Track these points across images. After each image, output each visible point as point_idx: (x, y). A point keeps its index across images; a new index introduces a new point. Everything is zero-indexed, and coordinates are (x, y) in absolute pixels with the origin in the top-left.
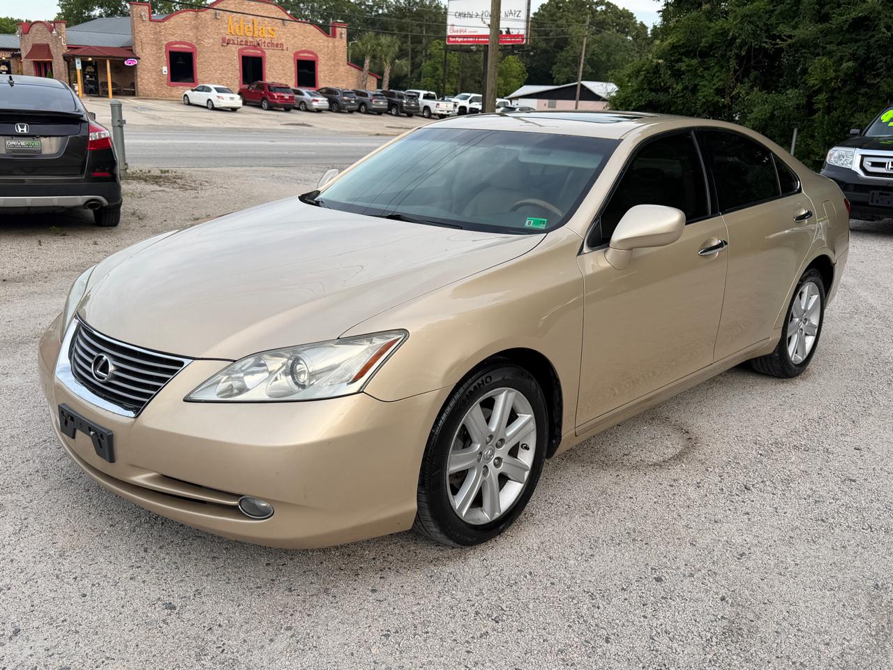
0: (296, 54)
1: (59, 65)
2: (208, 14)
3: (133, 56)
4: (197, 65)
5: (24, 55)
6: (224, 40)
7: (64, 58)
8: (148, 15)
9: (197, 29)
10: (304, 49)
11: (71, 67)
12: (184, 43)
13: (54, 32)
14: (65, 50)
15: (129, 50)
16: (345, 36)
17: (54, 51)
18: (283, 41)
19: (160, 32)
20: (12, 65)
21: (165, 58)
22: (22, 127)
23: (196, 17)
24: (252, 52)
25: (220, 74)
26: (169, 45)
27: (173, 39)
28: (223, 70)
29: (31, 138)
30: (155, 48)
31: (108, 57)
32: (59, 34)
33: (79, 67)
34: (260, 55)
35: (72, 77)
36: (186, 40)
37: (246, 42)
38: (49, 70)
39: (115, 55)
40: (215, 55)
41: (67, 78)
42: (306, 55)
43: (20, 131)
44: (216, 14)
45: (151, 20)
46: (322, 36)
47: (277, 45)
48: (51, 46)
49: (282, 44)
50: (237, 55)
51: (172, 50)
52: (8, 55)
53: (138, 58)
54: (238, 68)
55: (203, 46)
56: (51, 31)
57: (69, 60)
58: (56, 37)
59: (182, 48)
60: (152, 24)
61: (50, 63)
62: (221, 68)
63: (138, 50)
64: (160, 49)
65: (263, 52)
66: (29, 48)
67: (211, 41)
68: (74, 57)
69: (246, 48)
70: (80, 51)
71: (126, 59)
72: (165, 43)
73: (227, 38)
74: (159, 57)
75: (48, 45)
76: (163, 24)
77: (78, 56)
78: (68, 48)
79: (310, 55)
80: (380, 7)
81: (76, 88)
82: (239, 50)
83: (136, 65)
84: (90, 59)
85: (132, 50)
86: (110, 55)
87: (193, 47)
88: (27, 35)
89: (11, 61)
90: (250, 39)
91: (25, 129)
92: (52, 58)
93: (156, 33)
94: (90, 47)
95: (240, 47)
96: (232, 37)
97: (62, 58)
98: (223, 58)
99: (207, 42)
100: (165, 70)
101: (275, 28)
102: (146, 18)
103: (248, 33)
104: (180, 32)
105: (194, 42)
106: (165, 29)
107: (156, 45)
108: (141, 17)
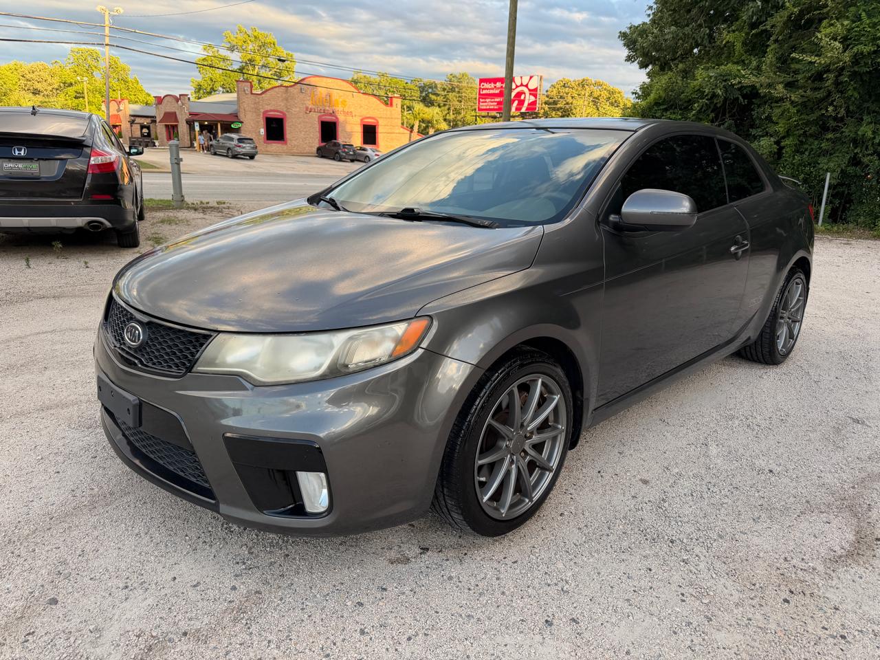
0: (362, 120)
1: (183, 128)
2: (295, 89)
3: (237, 120)
4: (287, 128)
5: (158, 121)
6: (307, 108)
7: (187, 122)
8: (249, 90)
9: (287, 100)
10: (368, 116)
11: (192, 128)
12: (277, 111)
13: (180, 102)
14: (188, 116)
15: (235, 115)
16: (399, 106)
17: (179, 117)
18: (352, 110)
19: (259, 102)
20: (151, 129)
21: (262, 123)
22: (20, 150)
23: (287, 91)
24: (328, 118)
25: (304, 134)
26: (267, 111)
27: (268, 108)
28: (306, 132)
29: (29, 161)
30: (255, 114)
31: (219, 121)
32: (183, 104)
33: (197, 128)
34: (334, 121)
35: (192, 137)
36: (279, 108)
37: (324, 110)
38: (176, 131)
39: (224, 120)
40: (301, 119)
41: (189, 137)
42: (370, 120)
43: (17, 154)
44: (301, 89)
45: (252, 94)
46: (382, 106)
47: (347, 113)
48: (177, 113)
49: (351, 112)
50: (317, 120)
51: (268, 116)
52: (149, 120)
53: (242, 122)
54: (318, 130)
55: (291, 113)
56: (178, 101)
57: (190, 123)
58: (181, 106)
59: (275, 115)
60: (253, 97)
61: (176, 126)
62: (305, 130)
63: (242, 117)
64: (259, 115)
65: (337, 118)
66: (162, 116)
67: (298, 109)
68: (194, 121)
69: (323, 115)
70: (198, 116)
71: (233, 123)
72: (262, 111)
73: (310, 107)
74: (258, 122)
75: (175, 113)
76: (261, 96)
77: (196, 121)
78: (190, 114)
79: (373, 121)
80: (430, 88)
81: (195, 145)
82: (319, 116)
83: (240, 128)
84: (206, 123)
85: (237, 116)
86: (220, 119)
87: (284, 114)
88: (160, 106)
89: (151, 125)
90: (327, 108)
91: (22, 153)
92: (178, 122)
93: (255, 103)
94: (206, 114)
95: (319, 114)
96: (314, 107)
97: (185, 122)
98: (307, 122)
99: (295, 110)
100: (263, 131)
101: (347, 100)
102: (248, 92)
103: (326, 104)
104: (273, 103)
105: (285, 110)
106: (263, 100)
107: (255, 112)
108: (244, 91)
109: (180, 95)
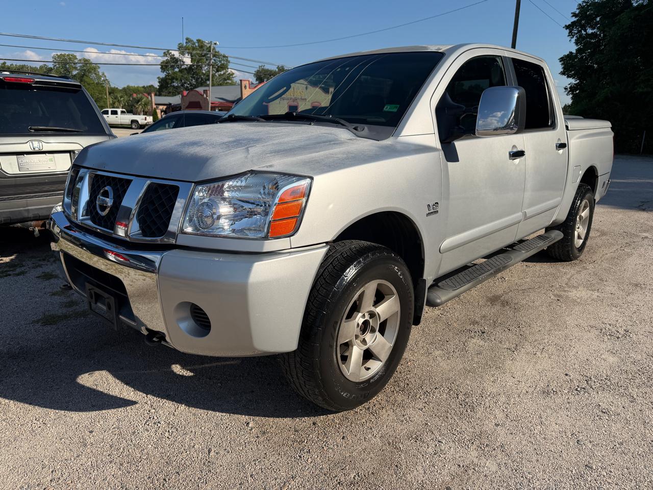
0: (312, 104)
5: (184, 107)
8: (248, 86)
10: (315, 101)
13: (205, 96)
16: (332, 92)
17: (203, 105)
18: (306, 97)
24: (293, 103)
32: (207, 97)
42: (316, 104)
45: (249, 88)
46: (323, 93)
47: (304, 99)
49: (306, 99)
50: (287, 105)
56: (202, 95)
60: (250, 90)
65: (298, 103)
66: (187, 104)
69: (291, 102)
70: (217, 104)
75: (199, 102)
77: (216, 107)
88: (186, 97)
90: (292, 96)
95: (288, 101)
98: (281, 106)
101: (303, 90)
108: (245, 87)
109: (204, 91)
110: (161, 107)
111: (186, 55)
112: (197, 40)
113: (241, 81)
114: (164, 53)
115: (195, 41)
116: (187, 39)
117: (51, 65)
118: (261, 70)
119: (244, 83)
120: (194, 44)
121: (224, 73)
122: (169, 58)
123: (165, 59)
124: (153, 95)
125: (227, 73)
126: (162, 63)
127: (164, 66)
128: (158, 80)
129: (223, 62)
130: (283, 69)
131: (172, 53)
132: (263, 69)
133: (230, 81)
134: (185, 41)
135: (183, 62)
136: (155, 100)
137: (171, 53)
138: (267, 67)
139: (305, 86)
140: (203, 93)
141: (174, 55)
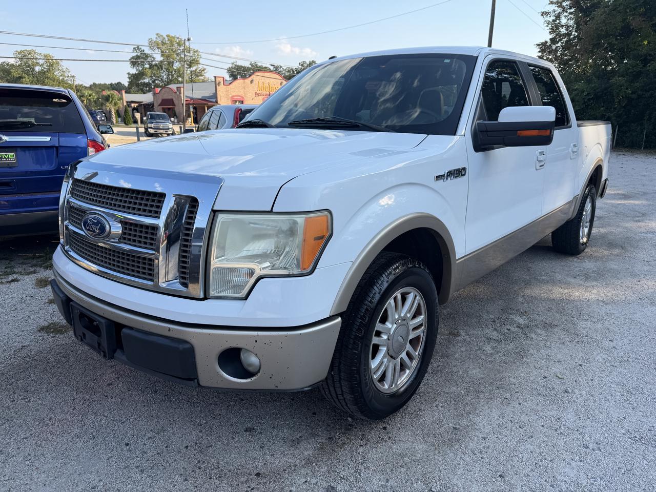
1: (179, 110)
2: (249, 81)
6: (255, 93)
9: (244, 88)
12: (239, 96)
13: (178, 93)
17: (176, 102)
19: (228, 91)
23: (244, 82)
26: (234, 96)
27: (234, 94)
30: (226, 99)
32: (180, 94)
36: (240, 94)
37: (266, 94)
45: (224, 85)
48: (174, 100)
50: (262, 101)
51: (234, 100)
55: (248, 95)
58: (178, 95)
59: (238, 98)
60: (225, 87)
63: (218, 101)
64: (228, 99)
66: (160, 101)
67: (251, 94)
68: (189, 105)
70: (192, 101)
72: (230, 96)
73: (258, 92)
75: (172, 100)
76: (229, 87)
78: (186, 100)
86: (206, 103)
87: (243, 98)
88: (158, 94)
90: (268, 93)
92: (175, 105)
93: (226, 91)
95: (263, 97)
96: (260, 92)
97: (181, 106)
102: (222, 83)
103: (267, 90)
104: (237, 90)
105: (243, 95)
106: (231, 89)
107: (226, 97)
108: (219, 83)
109: (177, 88)
110: (133, 105)
111: (156, 51)
112: (167, 36)
113: (215, 77)
114: (134, 48)
115: (165, 36)
116: (157, 34)
117: (12, 61)
118: (234, 66)
119: (218, 80)
120: (164, 38)
121: (196, 70)
122: (139, 54)
123: (135, 54)
124: (123, 92)
125: (199, 69)
126: (132, 58)
127: (134, 62)
128: (127, 76)
129: (194, 57)
130: (257, 65)
131: (143, 48)
132: (235, 65)
133: (202, 78)
134: (156, 36)
135: (153, 58)
136: (125, 96)
137: (141, 48)
138: (240, 63)
139: (279, 82)
140: (176, 91)
141: (144, 51)
